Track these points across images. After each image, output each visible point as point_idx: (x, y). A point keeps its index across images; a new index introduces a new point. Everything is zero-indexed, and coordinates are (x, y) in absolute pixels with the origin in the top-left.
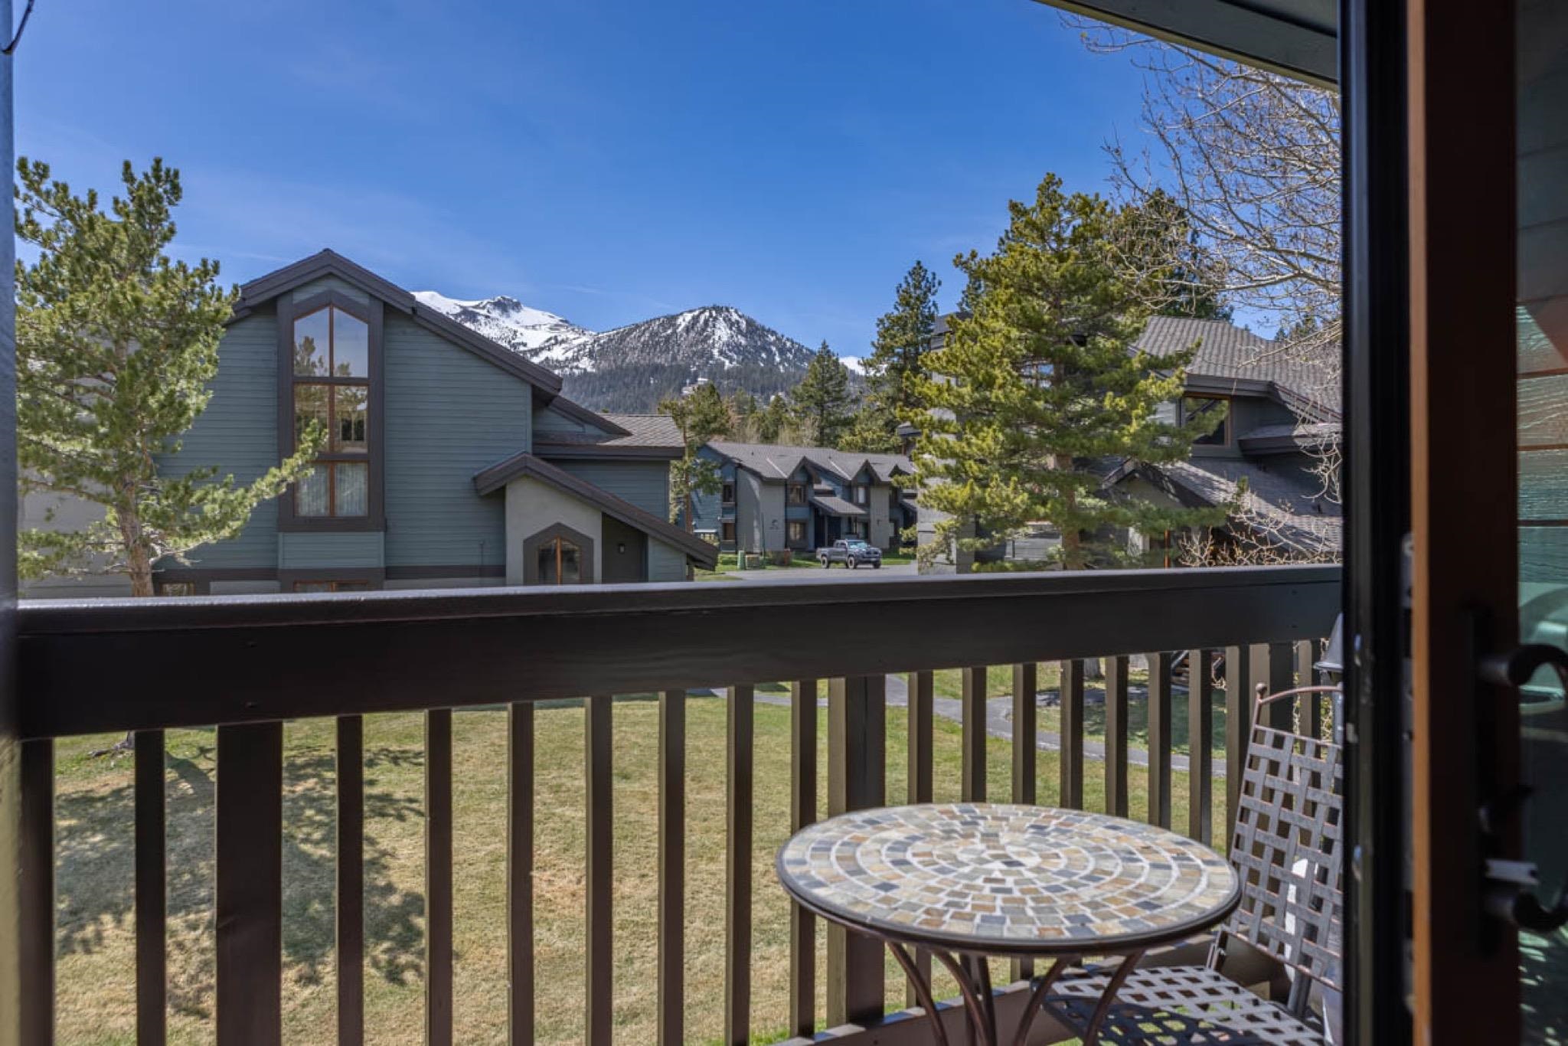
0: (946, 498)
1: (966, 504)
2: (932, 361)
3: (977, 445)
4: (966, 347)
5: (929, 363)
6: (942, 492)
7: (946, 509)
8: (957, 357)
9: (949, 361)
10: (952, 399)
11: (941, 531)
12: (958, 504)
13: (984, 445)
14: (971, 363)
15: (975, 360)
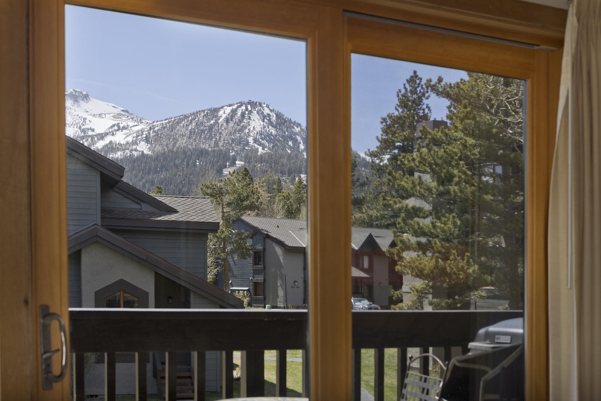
0: (417, 267)
1: (432, 272)
2: (409, 161)
3: (440, 227)
4: (432, 152)
5: (406, 162)
6: (414, 262)
7: (417, 276)
8: (425, 160)
9: (420, 162)
10: (422, 191)
11: (414, 293)
12: (426, 272)
13: (446, 228)
14: (436, 165)
15: (440, 162)
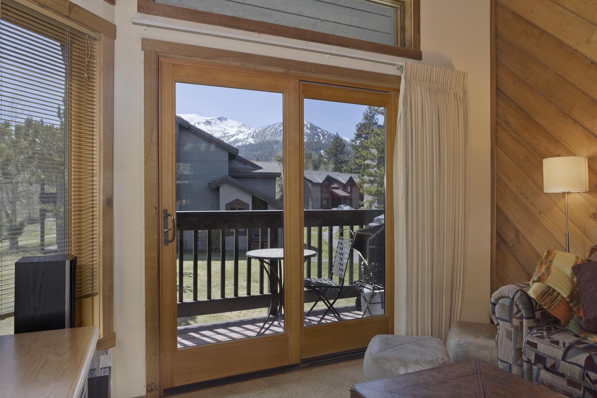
0: (369, 191)
1: (376, 193)
2: (365, 143)
3: (379, 173)
4: (376, 139)
5: (364, 144)
6: (367, 189)
7: (369, 194)
8: (373, 142)
9: (370, 144)
10: (371, 156)
11: (369, 202)
12: (373, 193)
13: (381, 173)
14: (378, 145)
15: (379, 143)
